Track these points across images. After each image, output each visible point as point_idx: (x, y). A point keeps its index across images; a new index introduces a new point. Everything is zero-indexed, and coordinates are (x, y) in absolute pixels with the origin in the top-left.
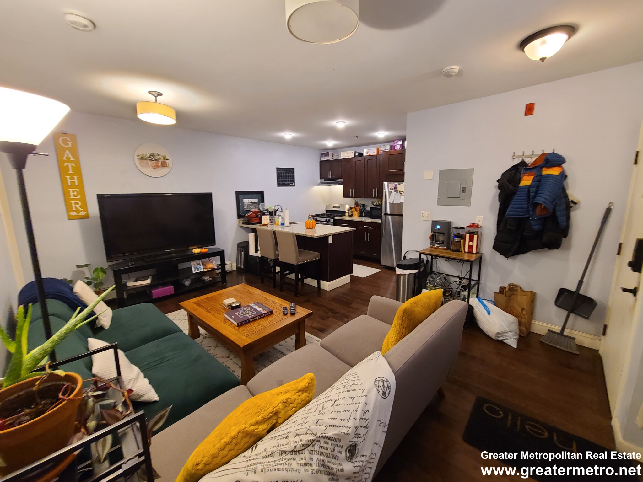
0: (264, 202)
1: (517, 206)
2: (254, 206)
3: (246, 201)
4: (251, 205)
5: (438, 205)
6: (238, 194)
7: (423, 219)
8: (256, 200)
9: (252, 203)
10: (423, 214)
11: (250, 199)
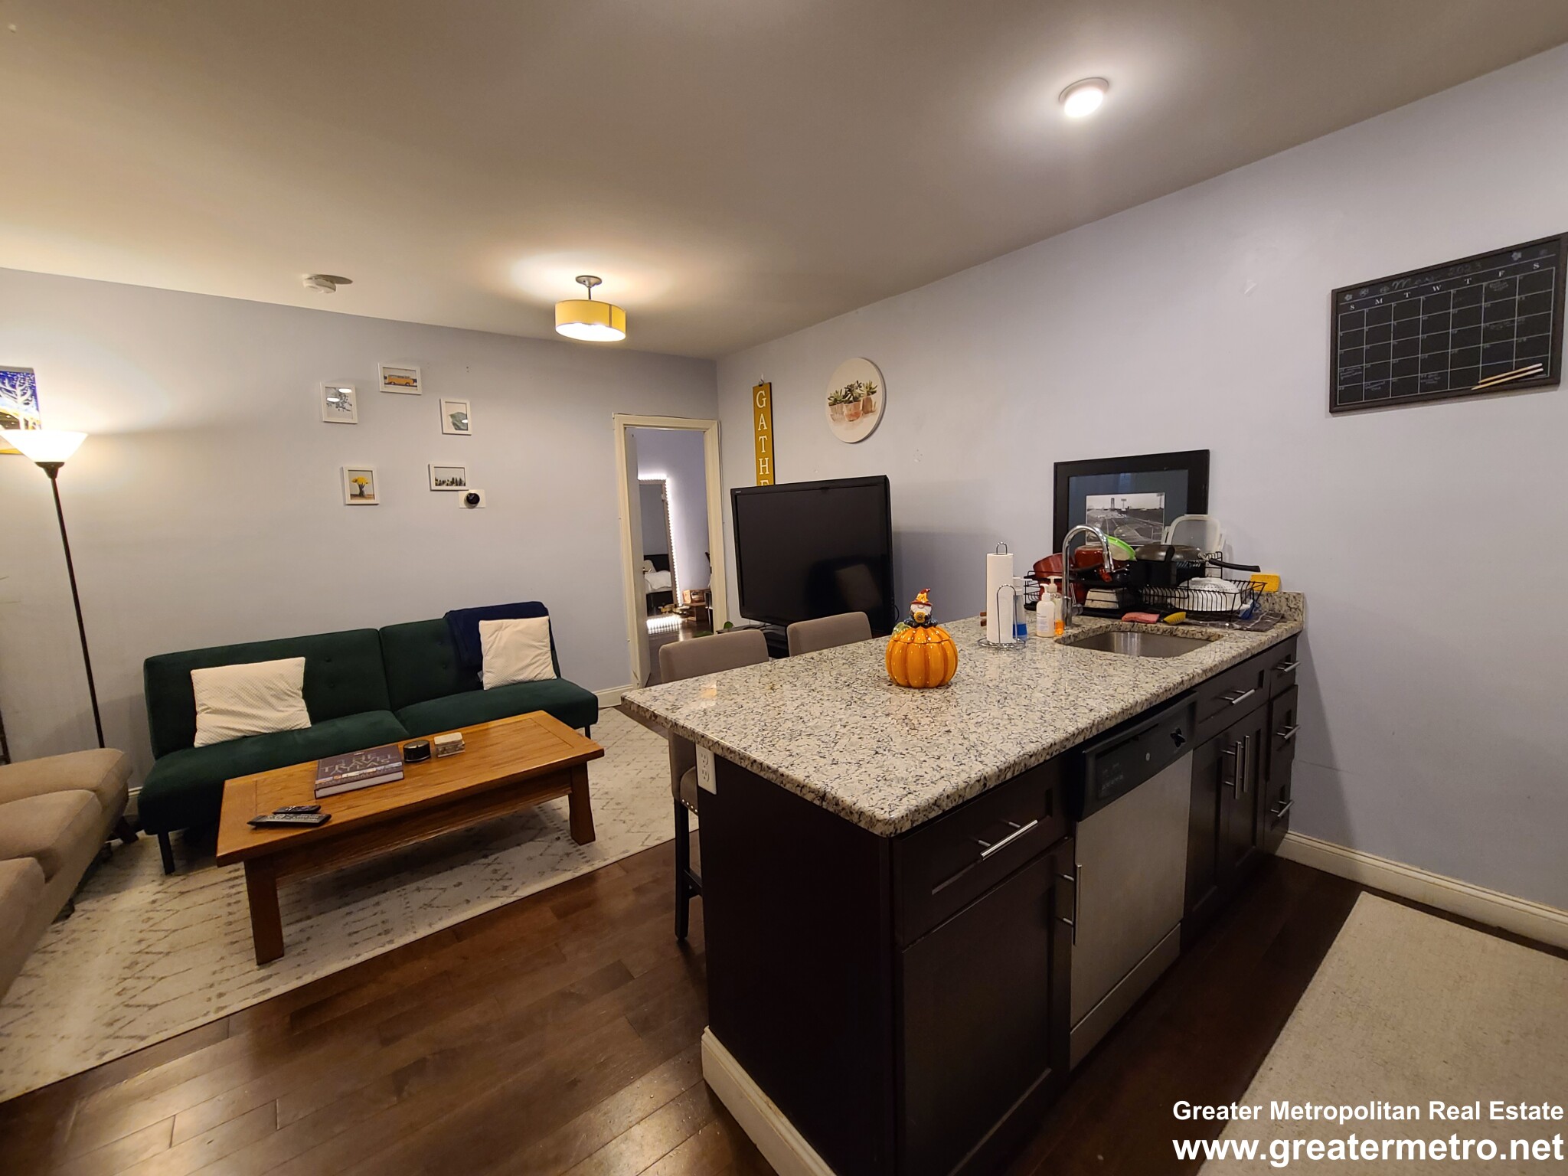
0: (1204, 510)
2: (1136, 530)
3: (1097, 503)
4: (1121, 523)
6: (1065, 473)
8: (1152, 501)
9: (1128, 511)
11: (1118, 497)
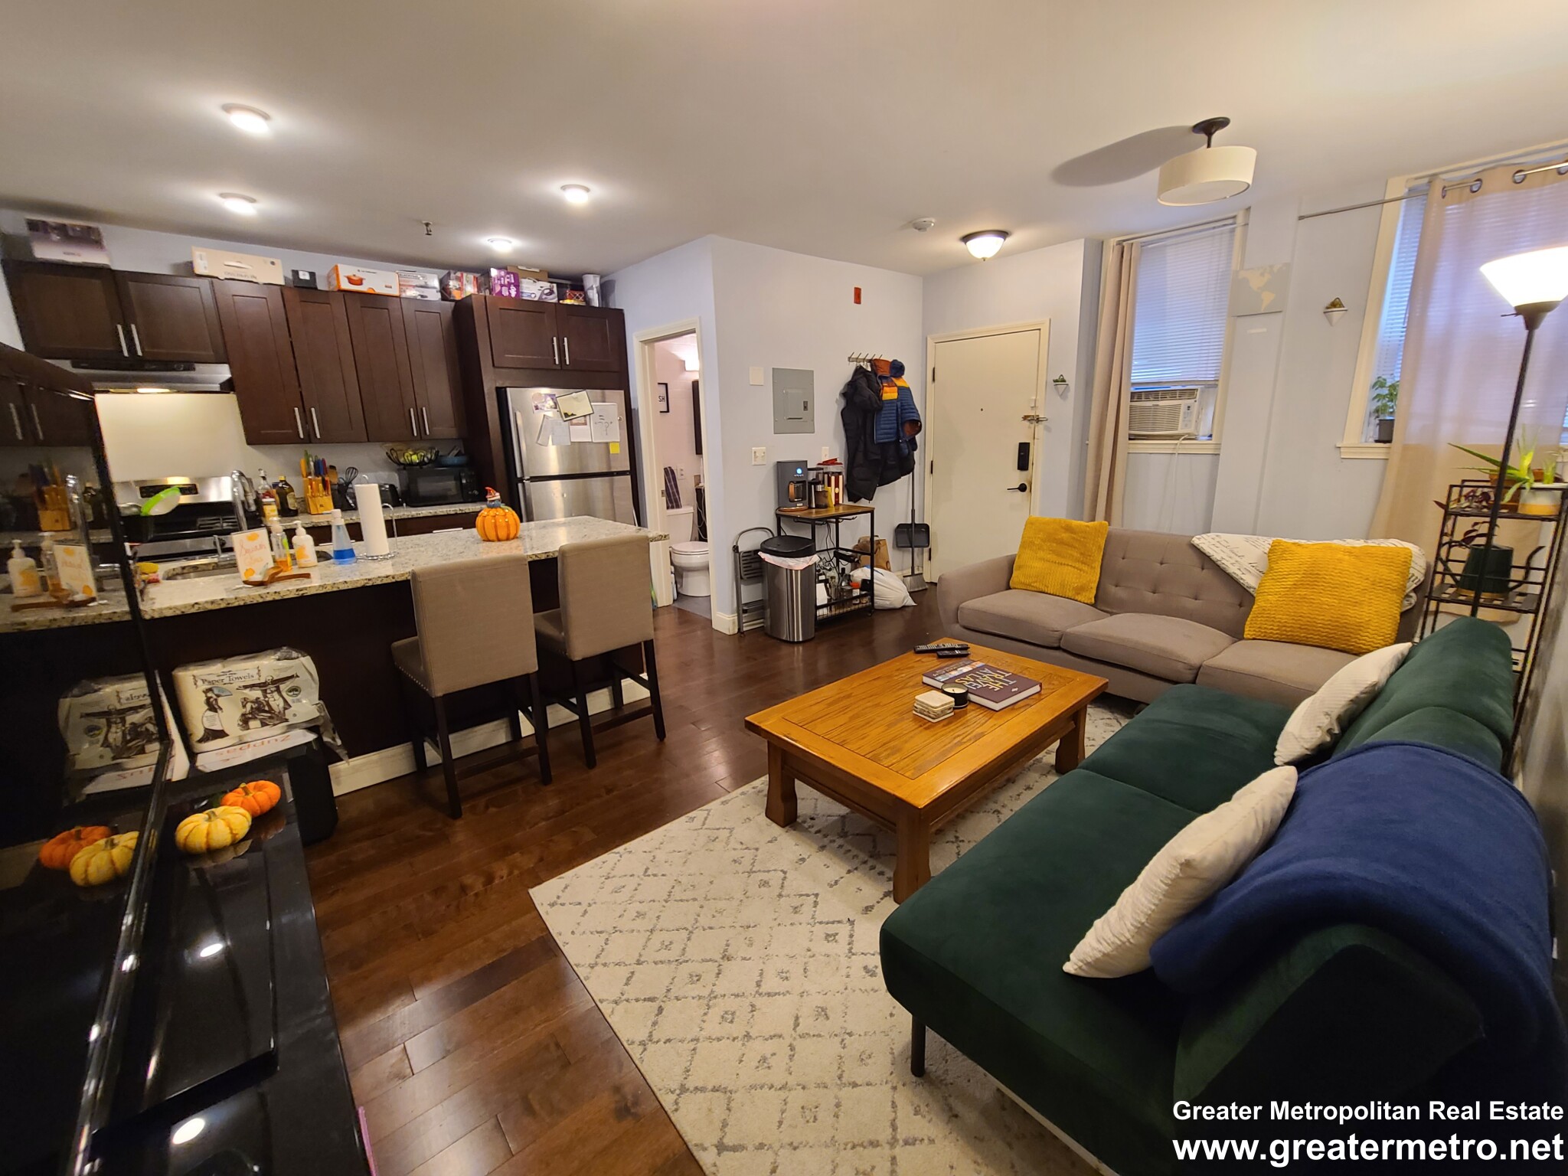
1: (888, 426)
5: (775, 433)
7: (756, 463)
10: (755, 452)
